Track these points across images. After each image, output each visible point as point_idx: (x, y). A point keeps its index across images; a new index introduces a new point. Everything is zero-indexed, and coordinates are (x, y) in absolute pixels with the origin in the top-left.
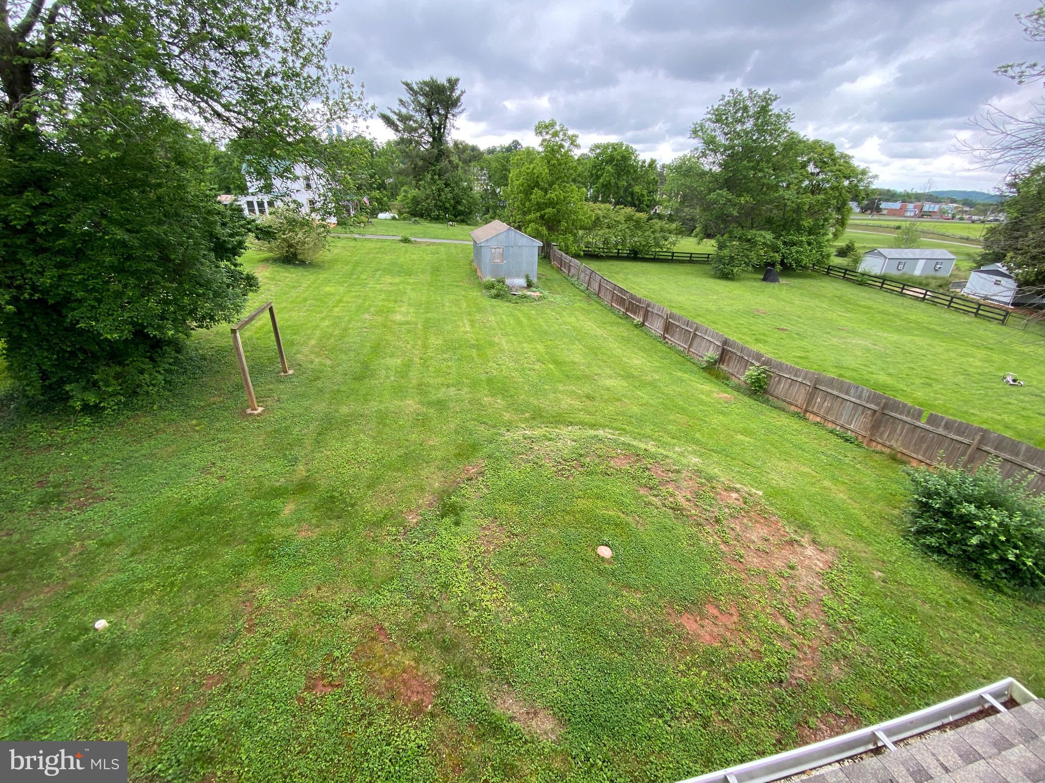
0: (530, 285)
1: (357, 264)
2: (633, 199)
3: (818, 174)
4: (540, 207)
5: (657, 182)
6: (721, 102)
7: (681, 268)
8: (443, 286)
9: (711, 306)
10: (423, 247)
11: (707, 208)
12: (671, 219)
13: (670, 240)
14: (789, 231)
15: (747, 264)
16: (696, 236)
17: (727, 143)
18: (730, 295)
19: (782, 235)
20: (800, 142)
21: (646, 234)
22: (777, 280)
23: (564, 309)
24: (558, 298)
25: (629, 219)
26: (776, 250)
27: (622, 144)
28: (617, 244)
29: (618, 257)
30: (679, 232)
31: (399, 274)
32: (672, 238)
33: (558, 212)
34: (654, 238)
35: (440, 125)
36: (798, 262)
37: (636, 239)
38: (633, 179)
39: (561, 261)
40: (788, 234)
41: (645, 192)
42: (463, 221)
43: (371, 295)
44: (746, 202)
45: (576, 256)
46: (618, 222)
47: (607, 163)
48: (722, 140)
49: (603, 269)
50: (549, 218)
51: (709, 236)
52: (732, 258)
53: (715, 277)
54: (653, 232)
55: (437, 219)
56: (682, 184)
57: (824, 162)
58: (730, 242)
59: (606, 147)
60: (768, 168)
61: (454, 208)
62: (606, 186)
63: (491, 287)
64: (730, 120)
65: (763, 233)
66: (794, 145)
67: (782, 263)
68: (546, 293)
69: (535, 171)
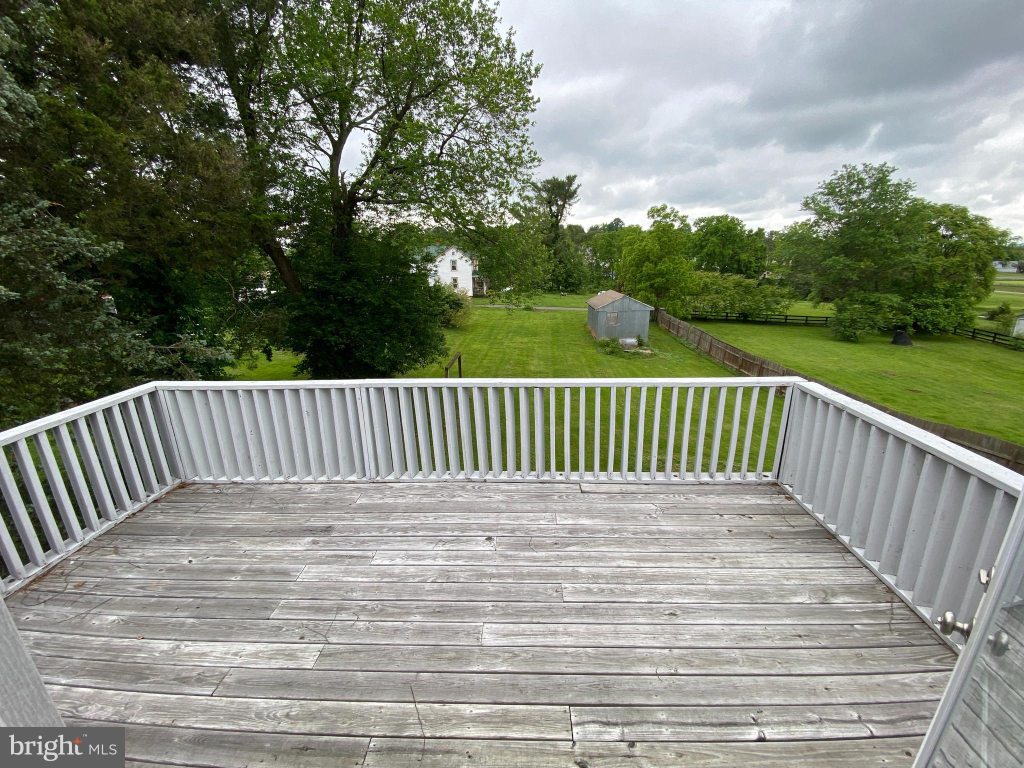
0: (641, 344)
1: (493, 327)
2: (739, 266)
3: (951, 236)
4: (649, 277)
5: (765, 249)
6: (834, 177)
7: (795, 330)
8: (564, 345)
9: (830, 367)
10: (543, 313)
11: (823, 273)
12: (782, 283)
13: (783, 304)
14: (921, 293)
15: (873, 327)
16: (811, 300)
17: (842, 212)
18: (853, 357)
19: (912, 298)
20: (925, 207)
21: (757, 298)
22: (910, 344)
23: (676, 365)
24: (669, 356)
25: (738, 285)
26: (907, 312)
27: (727, 217)
28: (725, 308)
29: (727, 320)
30: (793, 297)
31: (526, 335)
32: (785, 302)
33: (668, 281)
34: (765, 302)
35: (558, 212)
36: (935, 325)
37: (746, 303)
38: (739, 248)
39: (669, 323)
40: (920, 296)
41: (753, 259)
42: (572, 292)
43: (508, 351)
44: (867, 266)
45: (685, 319)
46: (727, 288)
47: (711, 234)
48: (837, 210)
49: (712, 331)
50: (658, 287)
51: (827, 300)
52: (853, 321)
53: (835, 339)
54: (763, 297)
55: (551, 290)
56: (794, 253)
57: (957, 225)
58: (850, 305)
59: (711, 219)
60: (890, 234)
61: (566, 280)
62: (711, 255)
63: (606, 345)
64: (844, 191)
65: (889, 296)
66: (919, 210)
67: (915, 326)
68: (657, 351)
69: (647, 248)
